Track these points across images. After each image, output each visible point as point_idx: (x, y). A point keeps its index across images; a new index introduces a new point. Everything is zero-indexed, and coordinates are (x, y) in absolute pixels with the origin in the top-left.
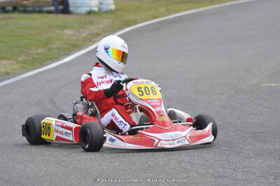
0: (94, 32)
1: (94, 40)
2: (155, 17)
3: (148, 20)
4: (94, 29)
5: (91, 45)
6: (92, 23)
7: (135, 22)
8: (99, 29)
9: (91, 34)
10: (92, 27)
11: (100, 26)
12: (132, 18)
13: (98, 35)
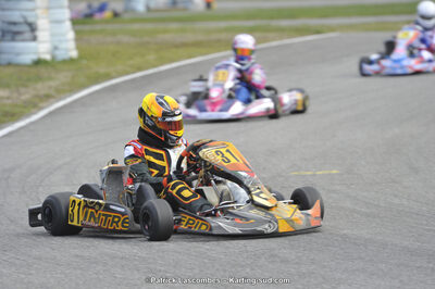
0: (42, 92)
1: (41, 105)
2: (140, 69)
3: (128, 73)
4: (41, 88)
5: (35, 113)
6: (39, 78)
7: (108, 77)
8: (50, 87)
9: (37, 96)
10: (39, 85)
11: (52, 83)
12: (102, 70)
13: (48, 98)
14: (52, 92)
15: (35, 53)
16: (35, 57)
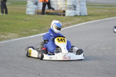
13: (68, 25)
14: (71, 24)
15: (75, 13)
16: (75, 14)
